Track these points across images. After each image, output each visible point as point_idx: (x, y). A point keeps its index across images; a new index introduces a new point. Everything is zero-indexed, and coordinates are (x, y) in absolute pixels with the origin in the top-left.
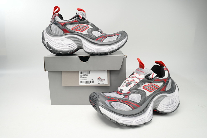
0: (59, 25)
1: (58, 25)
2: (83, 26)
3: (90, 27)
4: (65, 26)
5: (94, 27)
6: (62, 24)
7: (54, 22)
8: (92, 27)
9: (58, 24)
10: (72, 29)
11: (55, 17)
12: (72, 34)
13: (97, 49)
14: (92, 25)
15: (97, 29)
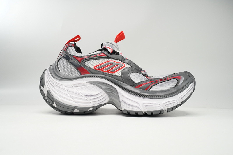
0: (74, 61)
1: (71, 61)
2: (115, 63)
3: (127, 66)
4: (83, 63)
5: (134, 67)
6: (79, 60)
7: (65, 56)
8: (130, 67)
9: (72, 59)
10: (94, 67)
11: (67, 48)
12: (95, 76)
13: (145, 104)
14: (130, 63)
15: (139, 70)
